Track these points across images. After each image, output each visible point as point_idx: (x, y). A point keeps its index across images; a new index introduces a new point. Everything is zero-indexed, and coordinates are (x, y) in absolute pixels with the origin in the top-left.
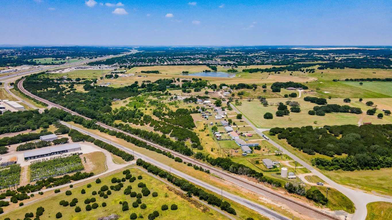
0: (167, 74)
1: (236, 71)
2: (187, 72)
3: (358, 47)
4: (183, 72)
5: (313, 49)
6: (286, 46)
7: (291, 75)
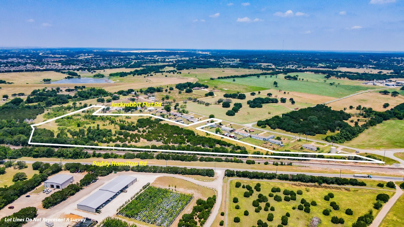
0: (27, 83)
1: (103, 76)
2: (49, 80)
3: (170, 50)
4: (45, 80)
5: (132, 52)
6: (101, 49)
7: (166, 76)
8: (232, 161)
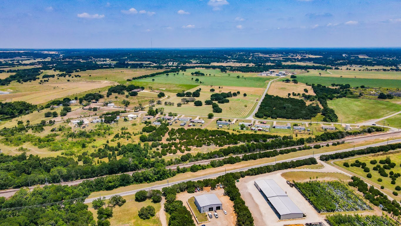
7: (68, 81)
8: (304, 149)
